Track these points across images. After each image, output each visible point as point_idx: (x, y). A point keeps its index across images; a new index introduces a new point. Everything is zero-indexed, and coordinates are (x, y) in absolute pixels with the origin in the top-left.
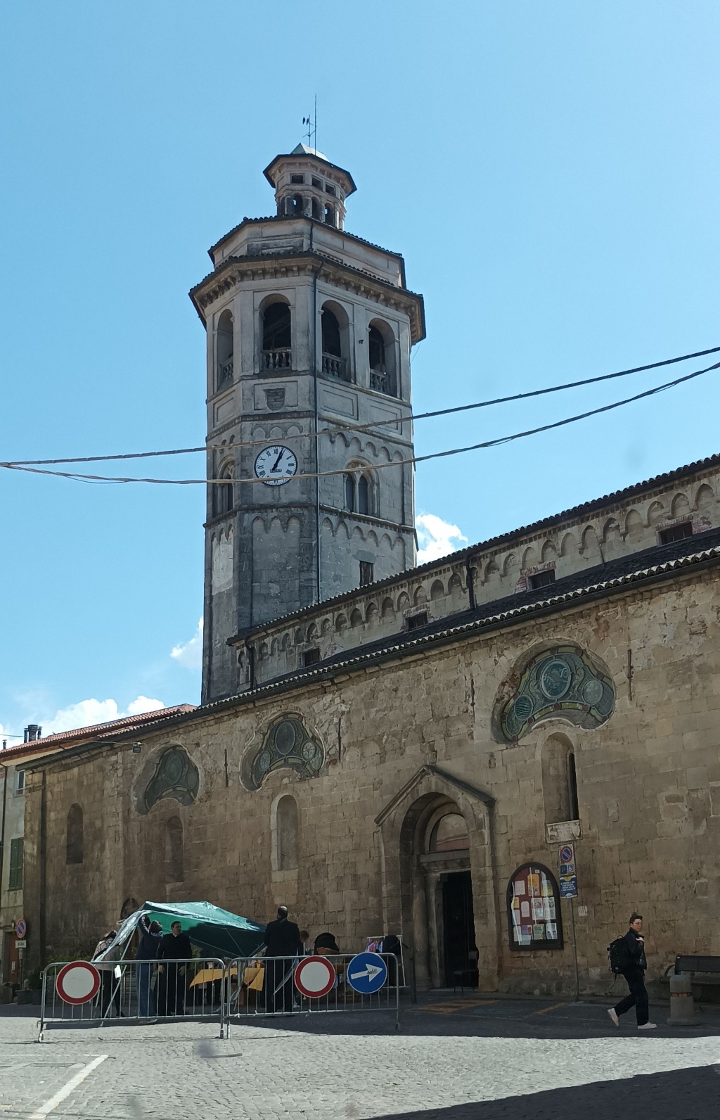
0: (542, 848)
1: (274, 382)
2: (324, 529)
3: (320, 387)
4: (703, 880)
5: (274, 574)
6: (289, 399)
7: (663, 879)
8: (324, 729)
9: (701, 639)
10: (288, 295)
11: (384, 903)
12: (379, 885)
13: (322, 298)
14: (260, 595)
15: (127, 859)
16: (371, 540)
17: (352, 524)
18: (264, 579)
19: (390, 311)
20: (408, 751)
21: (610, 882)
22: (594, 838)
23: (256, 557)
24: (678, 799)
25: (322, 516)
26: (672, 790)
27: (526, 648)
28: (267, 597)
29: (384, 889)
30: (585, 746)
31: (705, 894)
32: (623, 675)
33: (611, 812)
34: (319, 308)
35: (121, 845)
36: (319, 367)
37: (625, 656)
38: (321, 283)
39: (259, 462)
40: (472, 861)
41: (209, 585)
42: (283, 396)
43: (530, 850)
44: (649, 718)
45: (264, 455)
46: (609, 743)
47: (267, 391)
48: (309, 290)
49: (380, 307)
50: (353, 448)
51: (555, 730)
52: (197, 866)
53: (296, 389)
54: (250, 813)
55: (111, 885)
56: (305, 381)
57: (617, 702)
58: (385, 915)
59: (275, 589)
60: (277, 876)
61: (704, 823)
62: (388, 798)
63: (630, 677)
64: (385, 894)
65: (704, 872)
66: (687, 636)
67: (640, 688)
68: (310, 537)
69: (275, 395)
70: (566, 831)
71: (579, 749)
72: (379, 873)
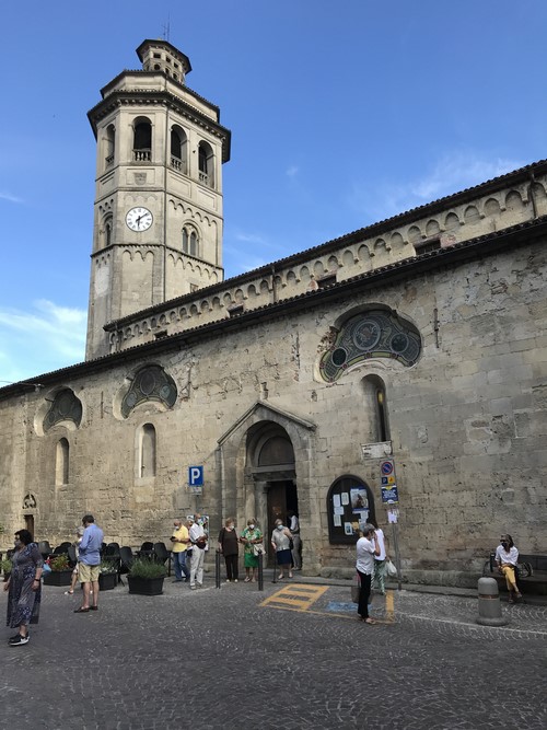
0: (358, 463)
1: (140, 170)
2: (169, 260)
3: (168, 174)
4: (508, 490)
5: (136, 287)
6: (150, 178)
7: (471, 490)
8: (178, 376)
9: (502, 296)
10: (150, 117)
11: (224, 503)
12: (219, 490)
13: (171, 123)
14: (126, 299)
15: (29, 465)
16: (197, 271)
17: (186, 260)
18: (130, 289)
19: (212, 138)
20: (244, 390)
21: (420, 490)
22: (405, 456)
23: (124, 275)
24: (484, 424)
25: (168, 252)
26: (478, 417)
27: (344, 311)
28: (131, 301)
29: (224, 493)
30: (396, 383)
31: (512, 500)
32: (430, 329)
33: (421, 434)
34: (169, 127)
35: (24, 457)
36: (169, 162)
37: (432, 313)
38: (171, 113)
39: (129, 217)
40: (298, 473)
41: (92, 293)
42: (145, 177)
43: (347, 465)
44: (455, 360)
45: (132, 212)
46: (418, 380)
47: (135, 174)
48: (165, 116)
49: (207, 134)
50: (188, 214)
51: (368, 372)
52: (79, 473)
53: (154, 175)
54: (120, 436)
55: (16, 484)
56: (160, 170)
57: (424, 349)
58: (224, 512)
59: (136, 296)
60: (140, 481)
61: (509, 443)
62: (229, 426)
63: (437, 330)
64: (224, 497)
65: (510, 483)
66: (489, 295)
67: (447, 338)
68: (160, 264)
69: (141, 177)
70: (378, 450)
71: (391, 386)
72: (219, 481)
